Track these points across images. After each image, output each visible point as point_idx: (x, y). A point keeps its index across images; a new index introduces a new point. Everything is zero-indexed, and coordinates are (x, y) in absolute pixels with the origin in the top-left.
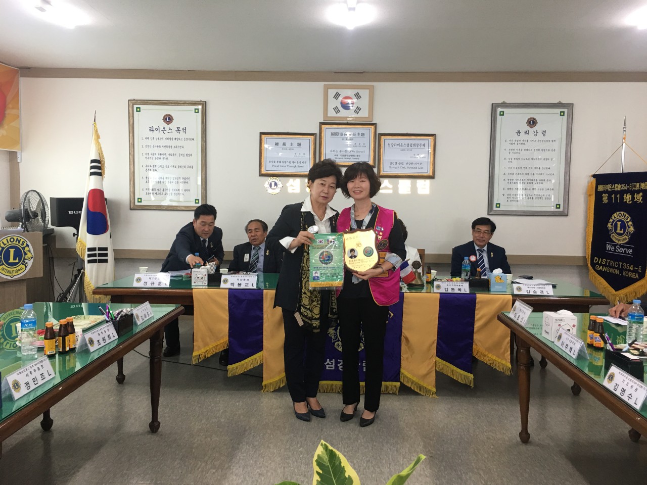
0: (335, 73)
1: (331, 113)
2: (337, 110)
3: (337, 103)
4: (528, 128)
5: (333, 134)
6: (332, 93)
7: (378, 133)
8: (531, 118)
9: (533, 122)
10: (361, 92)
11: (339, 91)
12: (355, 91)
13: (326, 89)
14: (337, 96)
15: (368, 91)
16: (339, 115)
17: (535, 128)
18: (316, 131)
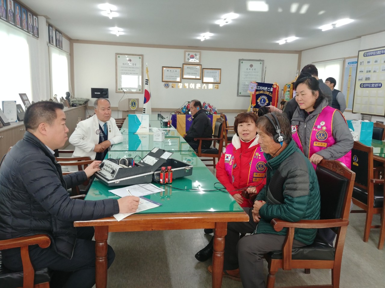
0: (189, 46)
1: (187, 60)
4: (250, 68)
5: (187, 68)
6: (187, 53)
7: (202, 68)
8: (251, 64)
10: (197, 54)
11: (190, 53)
12: (195, 53)
13: (185, 52)
14: (189, 55)
16: (189, 61)
17: (252, 68)
18: (181, 66)
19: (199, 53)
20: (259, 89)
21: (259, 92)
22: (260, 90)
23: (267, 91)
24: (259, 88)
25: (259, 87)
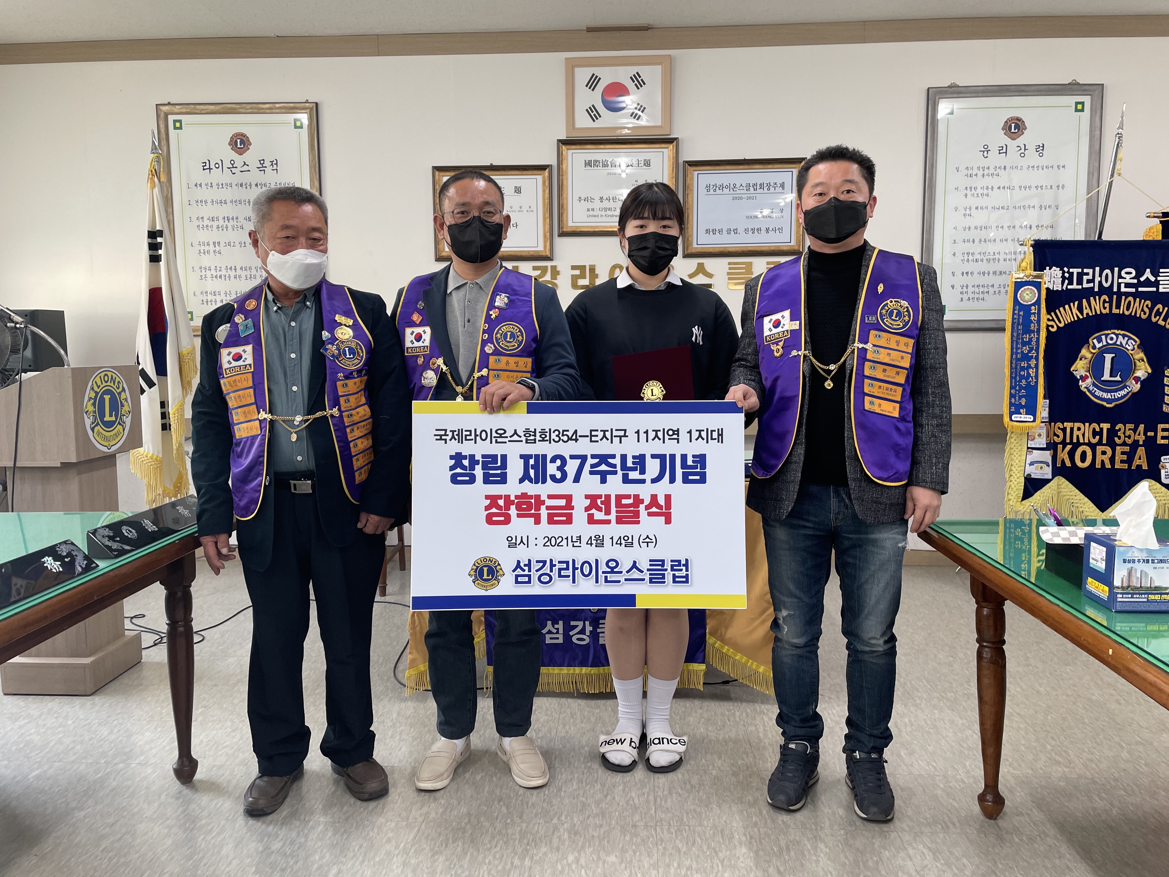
0: (590, 30)
1: (583, 121)
2: (593, 113)
3: (595, 98)
4: (1007, 140)
5: (588, 164)
6: (583, 75)
7: (681, 161)
8: (1012, 119)
9: (1017, 127)
10: (645, 72)
11: (598, 71)
12: (633, 70)
13: (571, 66)
14: (593, 82)
15: (658, 68)
16: (598, 124)
17: (1021, 141)
18: (552, 160)
19: (658, 69)
20: (1075, 286)
21: (1080, 309)
22: (1088, 293)
23: (1135, 295)
24: (1080, 282)
25: (1075, 271)
